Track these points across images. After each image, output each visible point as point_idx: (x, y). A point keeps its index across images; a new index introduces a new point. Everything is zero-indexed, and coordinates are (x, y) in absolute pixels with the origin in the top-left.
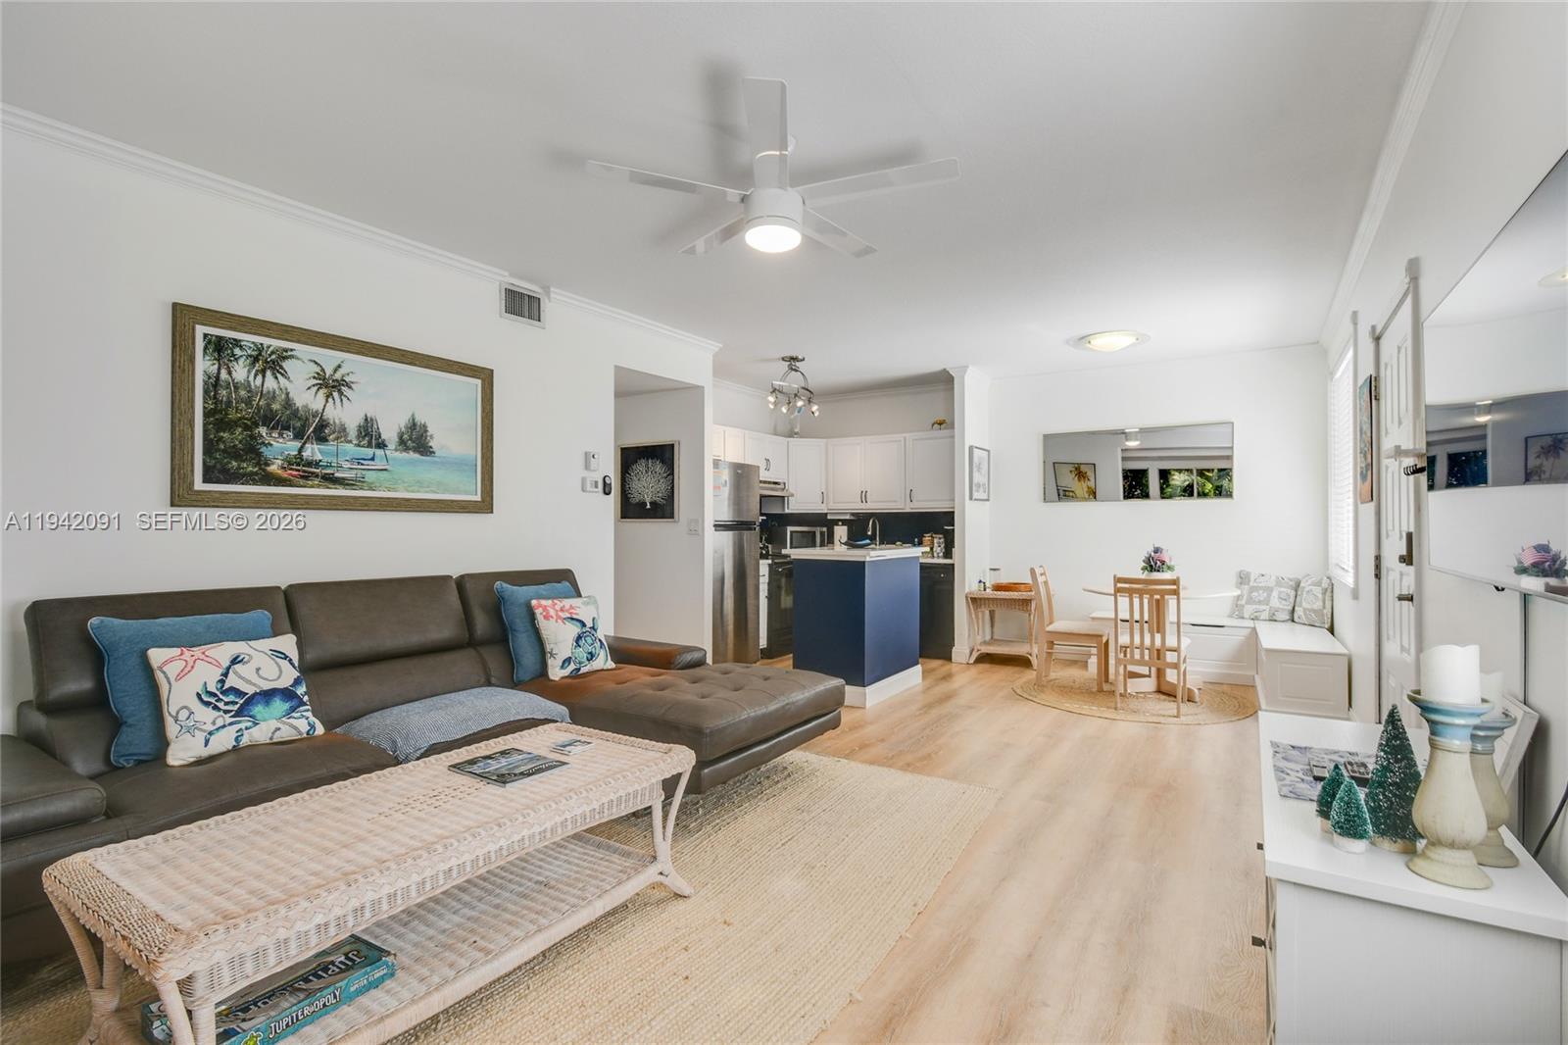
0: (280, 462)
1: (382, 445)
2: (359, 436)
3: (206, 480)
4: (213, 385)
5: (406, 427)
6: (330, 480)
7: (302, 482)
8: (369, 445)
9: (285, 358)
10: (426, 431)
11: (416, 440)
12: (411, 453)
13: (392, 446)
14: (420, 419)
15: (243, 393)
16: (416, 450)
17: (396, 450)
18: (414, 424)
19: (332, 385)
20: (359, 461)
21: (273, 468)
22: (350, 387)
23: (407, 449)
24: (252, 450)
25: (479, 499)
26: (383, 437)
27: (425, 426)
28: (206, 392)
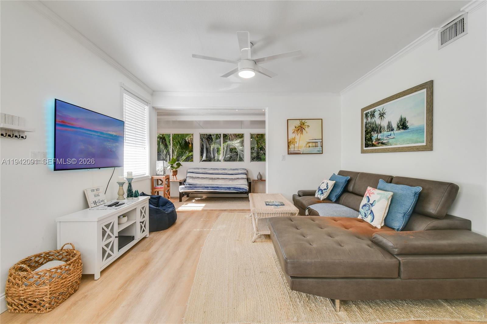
0: (374, 140)
1: (393, 130)
2: (388, 129)
3: (365, 147)
4: (366, 124)
5: (399, 121)
6: (383, 144)
7: (377, 145)
8: (390, 131)
9: (374, 112)
10: (406, 120)
11: (403, 125)
12: (401, 130)
13: (395, 129)
14: (403, 117)
15: (370, 124)
16: (403, 128)
17: (397, 130)
18: (402, 119)
19: (382, 115)
20: (388, 136)
21: (374, 142)
22: (385, 114)
23: (400, 129)
24: (370, 139)
25: (425, 145)
26: (393, 127)
27: (405, 118)
28: (365, 126)
